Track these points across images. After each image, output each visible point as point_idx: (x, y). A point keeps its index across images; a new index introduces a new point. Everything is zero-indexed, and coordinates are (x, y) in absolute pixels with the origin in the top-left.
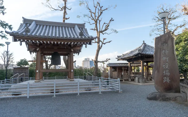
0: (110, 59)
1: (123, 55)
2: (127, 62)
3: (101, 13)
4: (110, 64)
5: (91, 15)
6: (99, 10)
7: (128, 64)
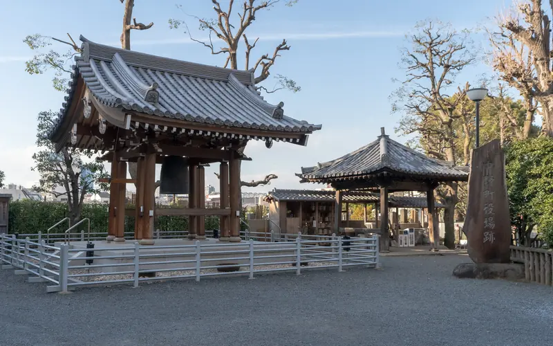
0: (276, 177)
1: (320, 165)
2: (332, 189)
3: (252, 18)
4: (278, 192)
5: (218, 22)
6: (246, 10)
7: (334, 193)
